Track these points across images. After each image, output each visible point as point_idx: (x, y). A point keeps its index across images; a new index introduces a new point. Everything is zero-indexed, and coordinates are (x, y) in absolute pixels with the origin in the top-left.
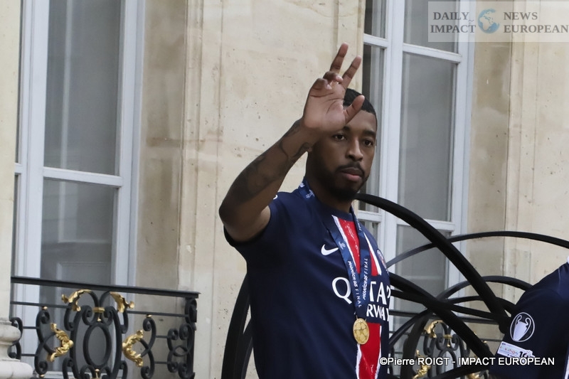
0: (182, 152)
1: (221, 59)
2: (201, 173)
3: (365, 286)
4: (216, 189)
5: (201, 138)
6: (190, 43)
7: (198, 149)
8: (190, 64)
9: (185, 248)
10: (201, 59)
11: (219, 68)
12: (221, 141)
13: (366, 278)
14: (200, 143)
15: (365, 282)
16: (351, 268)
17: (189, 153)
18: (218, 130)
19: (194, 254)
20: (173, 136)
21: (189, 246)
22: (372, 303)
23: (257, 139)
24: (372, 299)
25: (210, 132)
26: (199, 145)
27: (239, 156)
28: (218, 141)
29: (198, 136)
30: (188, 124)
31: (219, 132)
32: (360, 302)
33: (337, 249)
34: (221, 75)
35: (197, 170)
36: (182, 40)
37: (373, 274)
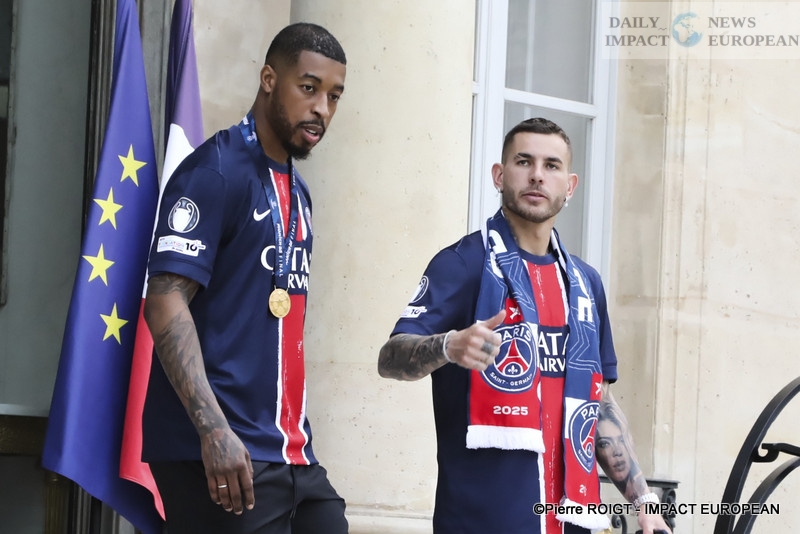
0: (658, 311)
1: (705, 200)
2: (681, 337)
3: (288, 253)
4: (700, 356)
5: (681, 295)
6: (669, 182)
7: (678, 309)
8: (668, 207)
9: (661, 428)
10: (681, 199)
11: (703, 210)
12: (706, 298)
13: (291, 243)
14: (680, 301)
15: (289, 248)
16: (279, 231)
17: (667, 313)
18: (702, 284)
19: (672, 434)
20: (648, 292)
21: (667, 426)
22: (294, 273)
23: (748, 296)
24: (294, 268)
25: (692, 287)
26: (679, 303)
27: (727, 316)
28: (702, 298)
29: (678, 293)
30: (665, 278)
31: (703, 288)
32: (281, 271)
33: (269, 211)
34: (705, 219)
35: (676, 333)
36: (659, 178)
37: (298, 240)
